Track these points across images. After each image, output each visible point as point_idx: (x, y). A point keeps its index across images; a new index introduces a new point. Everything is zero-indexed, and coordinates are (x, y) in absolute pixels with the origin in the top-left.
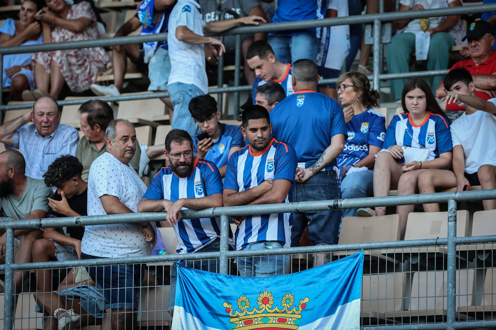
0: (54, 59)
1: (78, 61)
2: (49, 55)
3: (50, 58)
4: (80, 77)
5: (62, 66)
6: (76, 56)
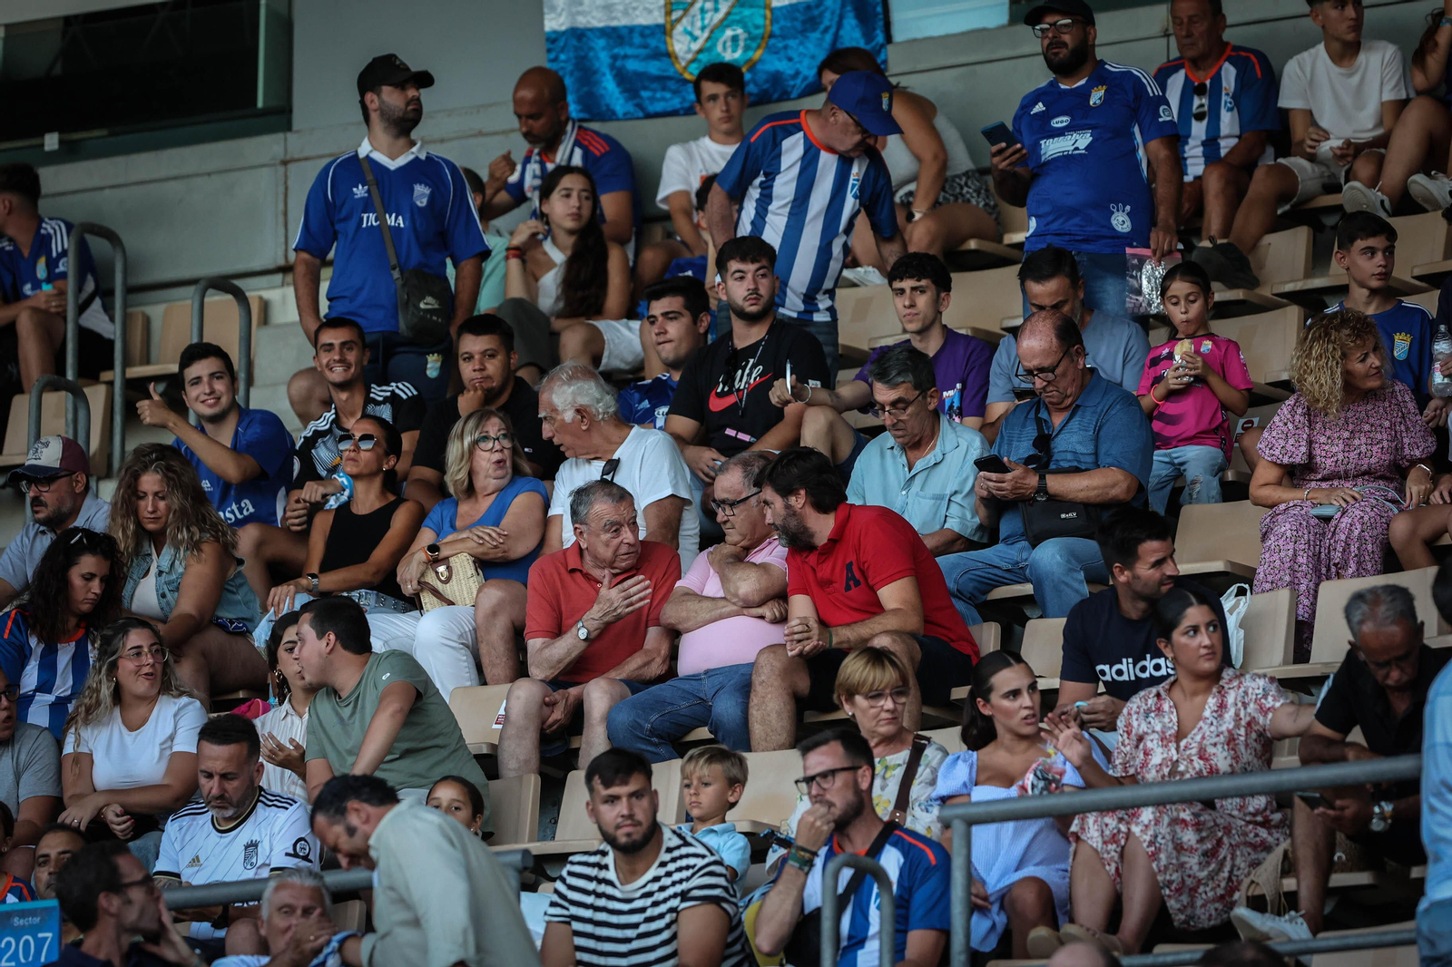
0: (1136, 829)
1: (1201, 841)
2: (1121, 820)
3: (1123, 828)
4: (1201, 889)
5: (1159, 850)
6: (1198, 827)
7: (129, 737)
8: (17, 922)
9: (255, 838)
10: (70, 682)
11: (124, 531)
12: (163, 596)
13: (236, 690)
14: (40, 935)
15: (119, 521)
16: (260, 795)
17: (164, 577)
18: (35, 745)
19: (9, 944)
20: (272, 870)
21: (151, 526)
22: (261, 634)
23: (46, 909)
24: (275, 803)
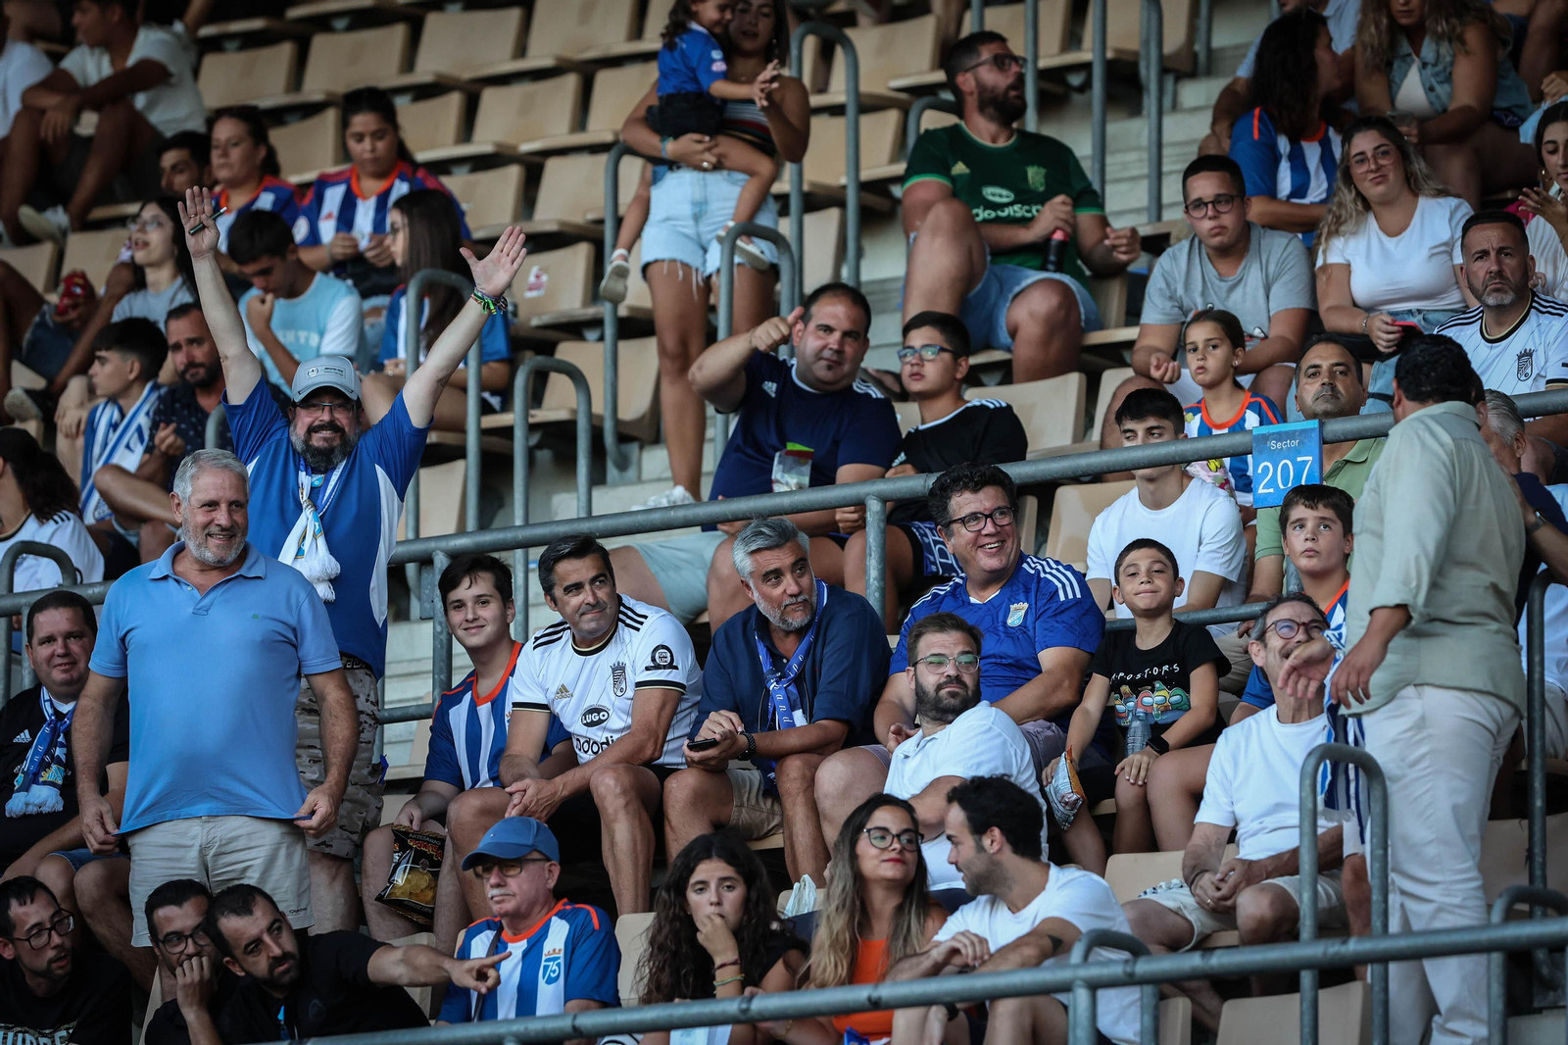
7: (1390, 243)
8: (1273, 444)
9: (1530, 346)
10: (1325, 185)
11: (1377, 27)
12: (1432, 89)
13: (1504, 189)
14: (1299, 459)
15: (1371, 15)
16: (1533, 301)
17: (1429, 70)
18: (1285, 254)
19: (1266, 468)
20: (1548, 382)
21: (1404, 21)
22: (1527, 132)
23: (1303, 431)
24: (1549, 309)
